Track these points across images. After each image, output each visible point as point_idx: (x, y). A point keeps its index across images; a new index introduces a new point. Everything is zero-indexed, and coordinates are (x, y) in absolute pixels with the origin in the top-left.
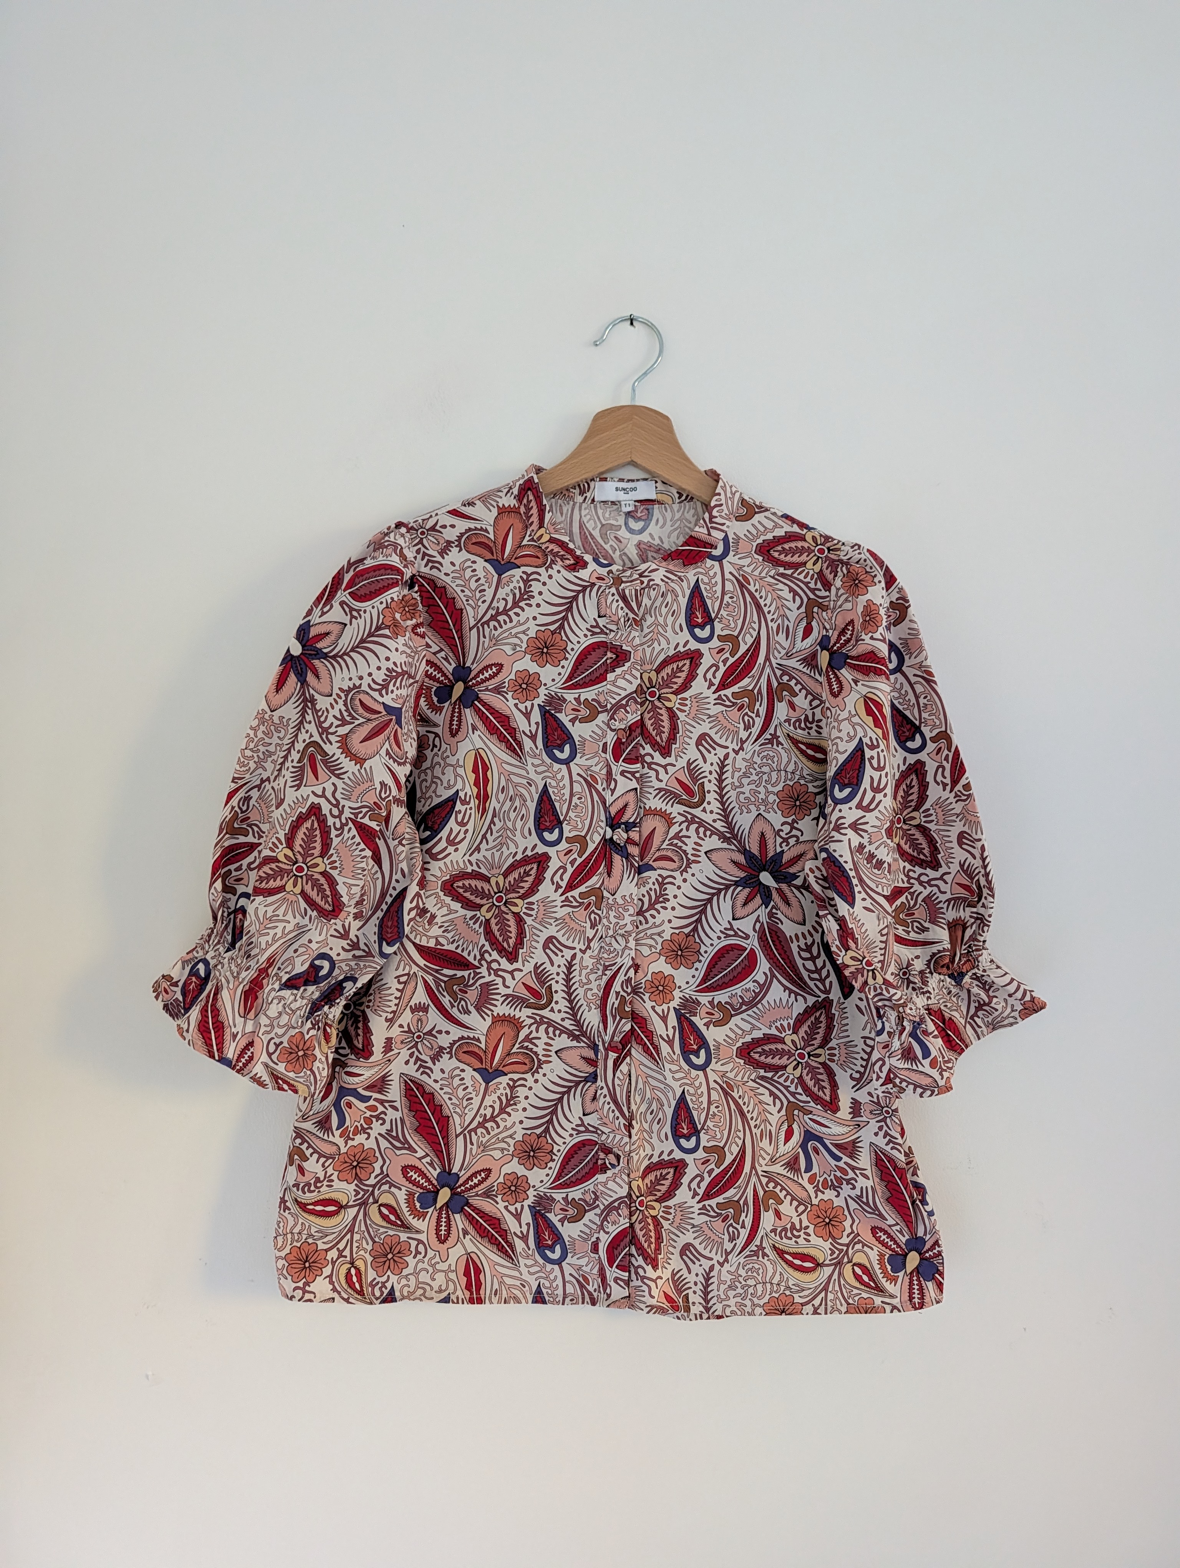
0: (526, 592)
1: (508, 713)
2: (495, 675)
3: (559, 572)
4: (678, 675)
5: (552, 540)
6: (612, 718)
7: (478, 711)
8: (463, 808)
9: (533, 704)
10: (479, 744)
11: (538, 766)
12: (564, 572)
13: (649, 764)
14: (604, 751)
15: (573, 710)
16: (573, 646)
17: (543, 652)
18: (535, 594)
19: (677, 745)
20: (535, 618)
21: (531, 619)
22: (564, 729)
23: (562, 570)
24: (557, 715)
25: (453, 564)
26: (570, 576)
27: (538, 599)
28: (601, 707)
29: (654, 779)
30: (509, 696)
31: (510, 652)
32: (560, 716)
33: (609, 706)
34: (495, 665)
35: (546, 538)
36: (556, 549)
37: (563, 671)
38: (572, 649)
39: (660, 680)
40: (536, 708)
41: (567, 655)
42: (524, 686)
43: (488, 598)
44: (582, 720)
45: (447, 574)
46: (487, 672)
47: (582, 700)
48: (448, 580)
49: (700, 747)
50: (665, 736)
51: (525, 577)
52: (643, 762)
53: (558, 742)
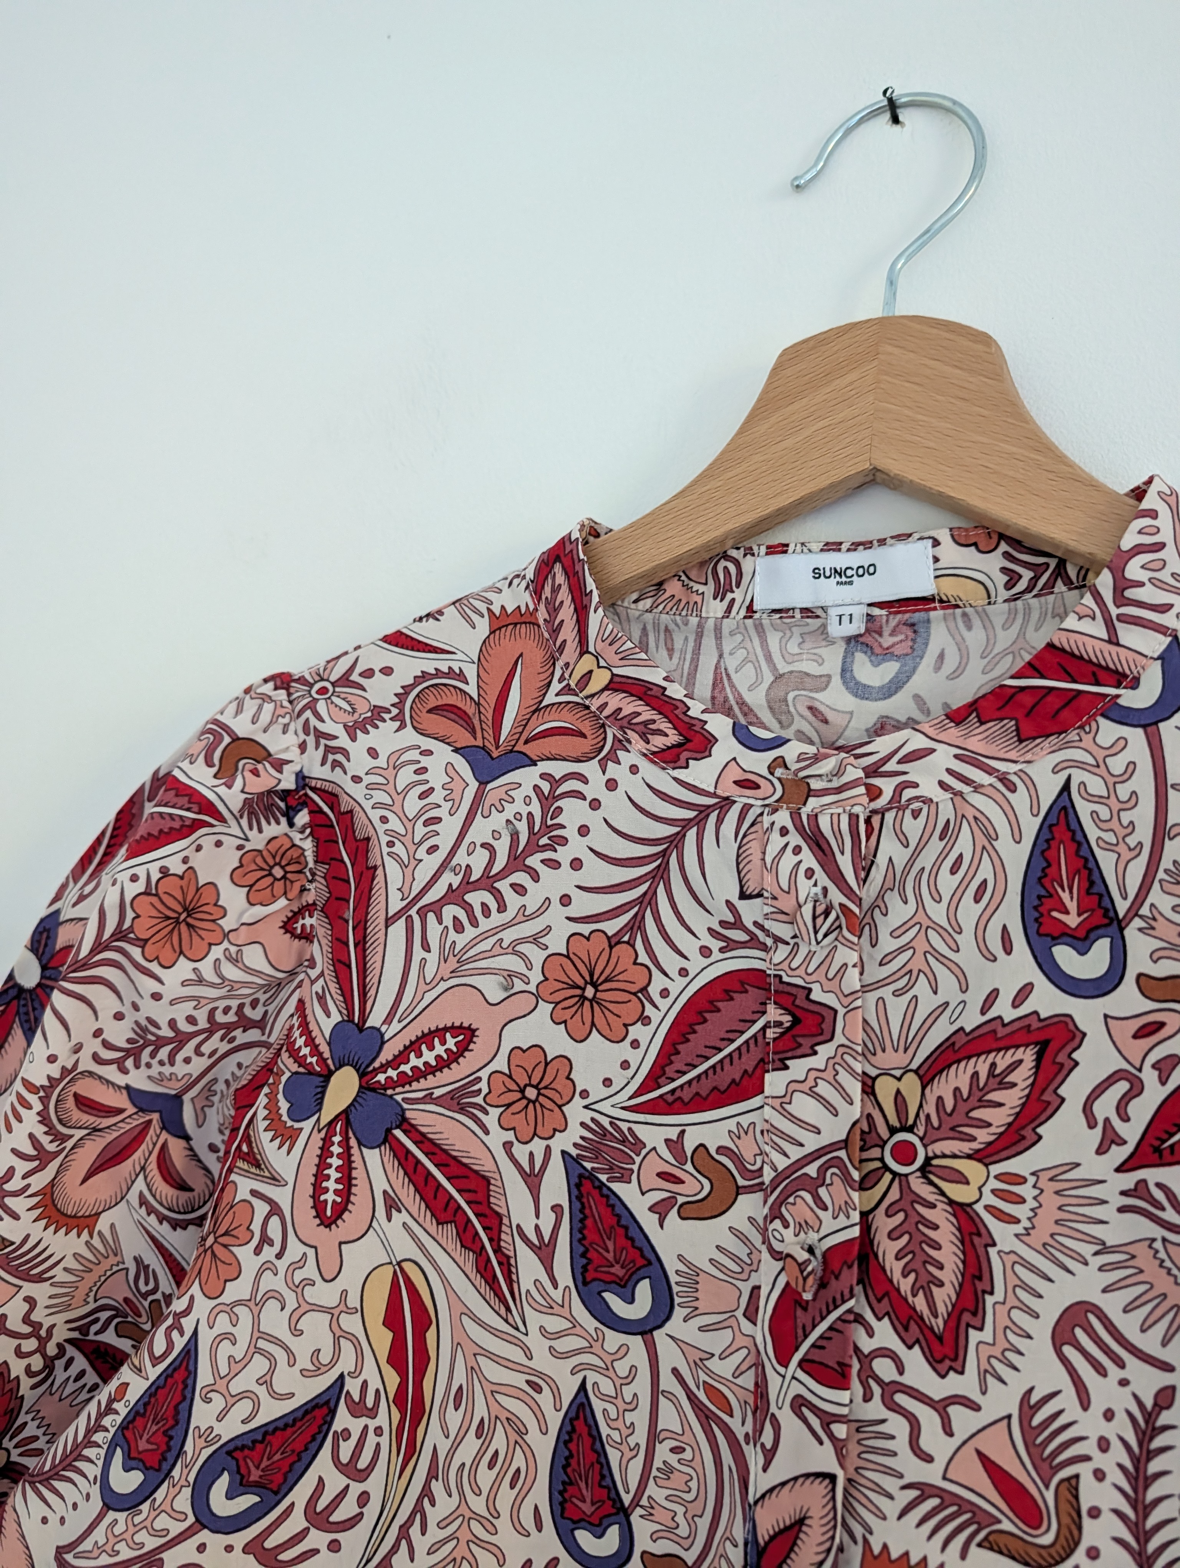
0: (547, 828)
1: (484, 1165)
2: (454, 1057)
3: (634, 769)
4: (994, 1096)
5: (616, 685)
6: (775, 1214)
7: (403, 1157)
8: (356, 1426)
9: (548, 1150)
10: (405, 1248)
11: (559, 1335)
12: (651, 772)
13: (890, 1389)
14: (751, 1315)
15: (662, 1175)
16: (667, 983)
17: (583, 998)
18: (570, 832)
19: (987, 1335)
20: (565, 900)
21: (555, 901)
22: (633, 1232)
23: (645, 767)
24: (616, 1187)
25: (373, 753)
26: (662, 779)
27: (576, 847)
28: (745, 1172)
29: (901, 1444)
30: (491, 1119)
31: (495, 994)
32: (626, 1192)
33: (768, 1175)
34: (455, 1030)
35: (601, 679)
36: (629, 705)
37: (634, 1057)
38: (665, 993)
39: (930, 1108)
40: (556, 1161)
41: (649, 1010)
42: (531, 1093)
43: (445, 842)
44: (688, 1211)
45: (356, 779)
46: (431, 1048)
47: (689, 1147)
48: (357, 791)
49: (1068, 1350)
50: (944, 1297)
51: (546, 787)
52: (868, 1375)
53: (617, 1270)
